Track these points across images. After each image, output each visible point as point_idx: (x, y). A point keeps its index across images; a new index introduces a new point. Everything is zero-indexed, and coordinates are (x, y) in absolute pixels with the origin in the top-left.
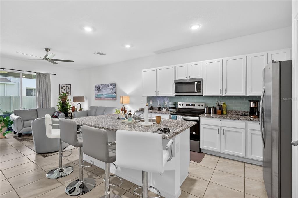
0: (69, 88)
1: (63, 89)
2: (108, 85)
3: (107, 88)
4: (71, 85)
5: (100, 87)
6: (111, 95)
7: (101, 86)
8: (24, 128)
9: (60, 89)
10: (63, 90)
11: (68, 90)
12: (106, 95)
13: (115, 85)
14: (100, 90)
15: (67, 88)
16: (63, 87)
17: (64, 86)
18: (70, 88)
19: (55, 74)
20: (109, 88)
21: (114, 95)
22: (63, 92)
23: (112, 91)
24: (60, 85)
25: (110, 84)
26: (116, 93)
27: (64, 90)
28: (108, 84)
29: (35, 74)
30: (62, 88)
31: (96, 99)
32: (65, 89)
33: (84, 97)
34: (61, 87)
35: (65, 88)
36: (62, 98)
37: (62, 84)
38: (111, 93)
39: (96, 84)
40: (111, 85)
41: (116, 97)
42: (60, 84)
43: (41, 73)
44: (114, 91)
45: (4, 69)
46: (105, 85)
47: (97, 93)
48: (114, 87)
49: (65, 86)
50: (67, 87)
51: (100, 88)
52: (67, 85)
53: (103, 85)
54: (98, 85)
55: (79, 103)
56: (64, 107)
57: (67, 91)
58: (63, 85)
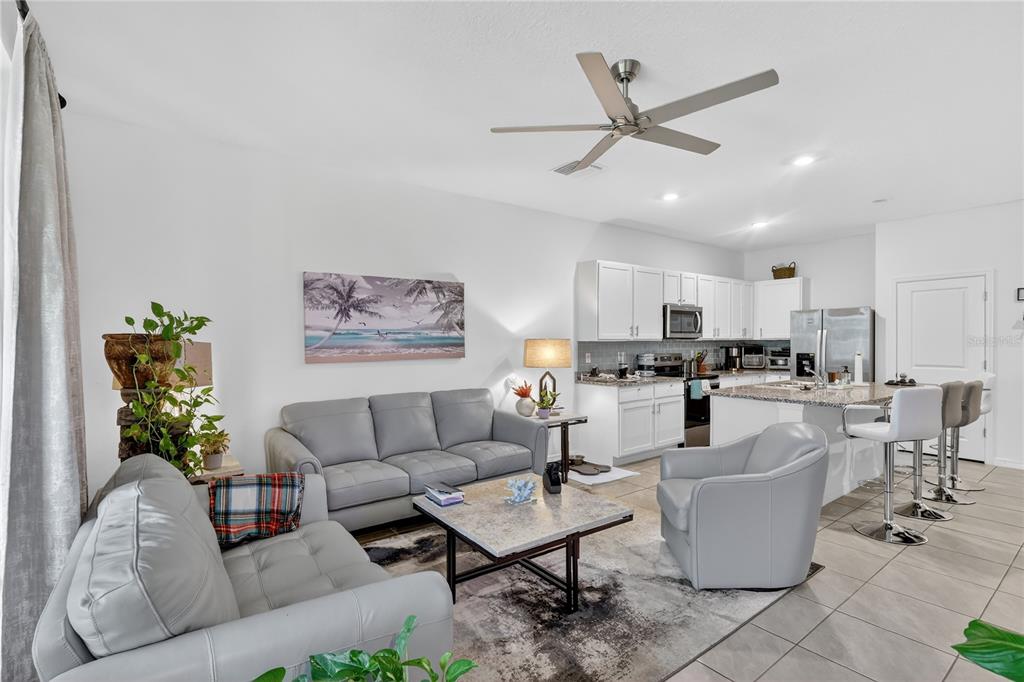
2: (419, 287)
3: (410, 299)
5: (352, 289)
7: (363, 283)
12: (400, 337)
13: (458, 293)
14: (358, 307)
20: (422, 298)
23: (443, 316)
25: (429, 282)
26: (461, 325)
28: (420, 282)
38: (436, 327)
39: (316, 270)
40: (438, 288)
41: (463, 345)
44: (456, 318)
46: (399, 282)
47: (333, 324)
48: (456, 301)
51: (358, 295)
53: (383, 280)
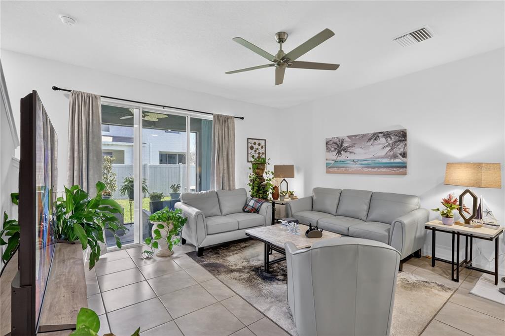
0: (262, 147)
1: (254, 149)
2: (375, 136)
3: (370, 143)
4: (265, 140)
5: (342, 142)
6: (385, 161)
7: (347, 139)
8: (208, 237)
9: (249, 148)
10: (253, 151)
11: (261, 151)
12: (363, 163)
13: (402, 136)
14: (345, 150)
15: (260, 147)
16: (253, 145)
17: (255, 144)
18: (264, 147)
19: (242, 118)
20: (377, 142)
21: (397, 160)
22: (253, 157)
23: (390, 150)
24: (250, 141)
25: (381, 133)
26: (404, 155)
27: (255, 151)
28: (375, 134)
29: (211, 117)
30: (252, 148)
31: (331, 170)
32: (257, 149)
33: (293, 166)
34: (250, 145)
35: (257, 146)
36: (257, 169)
37: (252, 139)
38: (385, 157)
39: (330, 137)
40: (387, 135)
42: (248, 139)
43: (221, 116)
45: (164, 107)
46: (364, 136)
47: (335, 158)
48: (400, 141)
49: (257, 142)
50: (259, 144)
51: (345, 145)
52: (260, 142)
53: (356, 136)
54: (337, 138)
55: (284, 180)
56: (260, 189)
57: (259, 153)
58: (254, 141)
